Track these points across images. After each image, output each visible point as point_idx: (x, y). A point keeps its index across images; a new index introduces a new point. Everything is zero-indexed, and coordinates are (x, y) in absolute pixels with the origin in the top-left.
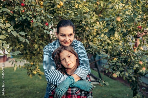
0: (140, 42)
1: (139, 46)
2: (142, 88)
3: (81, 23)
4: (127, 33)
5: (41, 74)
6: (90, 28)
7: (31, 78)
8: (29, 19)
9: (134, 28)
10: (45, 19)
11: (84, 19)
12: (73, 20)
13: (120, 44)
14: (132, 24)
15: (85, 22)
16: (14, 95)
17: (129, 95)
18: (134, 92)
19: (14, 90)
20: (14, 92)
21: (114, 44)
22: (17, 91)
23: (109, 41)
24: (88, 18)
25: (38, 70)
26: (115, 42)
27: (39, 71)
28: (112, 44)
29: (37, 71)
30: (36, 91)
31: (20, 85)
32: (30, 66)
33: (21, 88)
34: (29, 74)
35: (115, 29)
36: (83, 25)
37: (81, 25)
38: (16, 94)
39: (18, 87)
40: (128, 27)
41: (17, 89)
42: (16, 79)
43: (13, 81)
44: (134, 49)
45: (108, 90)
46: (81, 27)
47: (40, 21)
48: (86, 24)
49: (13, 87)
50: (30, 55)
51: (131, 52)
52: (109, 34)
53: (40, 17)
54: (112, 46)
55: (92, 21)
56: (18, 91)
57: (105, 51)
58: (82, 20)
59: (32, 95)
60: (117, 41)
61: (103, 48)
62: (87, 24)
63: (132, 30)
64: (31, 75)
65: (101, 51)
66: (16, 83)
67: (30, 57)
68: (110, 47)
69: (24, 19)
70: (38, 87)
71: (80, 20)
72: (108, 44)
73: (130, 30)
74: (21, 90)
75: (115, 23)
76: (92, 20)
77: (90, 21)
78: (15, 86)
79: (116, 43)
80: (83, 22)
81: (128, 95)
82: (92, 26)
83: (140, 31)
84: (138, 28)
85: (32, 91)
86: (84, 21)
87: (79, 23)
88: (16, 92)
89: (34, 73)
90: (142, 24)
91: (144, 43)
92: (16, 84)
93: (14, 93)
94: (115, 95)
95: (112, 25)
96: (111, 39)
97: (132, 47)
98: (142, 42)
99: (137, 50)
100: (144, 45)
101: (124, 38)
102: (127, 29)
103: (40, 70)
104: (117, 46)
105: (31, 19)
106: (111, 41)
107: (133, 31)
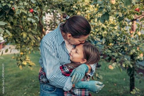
0: (137, 26)
1: (136, 31)
2: (140, 73)
3: (72, 8)
4: (123, 17)
5: (31, 65)
6: (82, 12)
7: (21, 69)
8: (10, 6)
9: (131, 10)
10: (29, 5)
11: (74, 3)
12: (63, 4)
13: (116, 28)
14: (129, 7)
15: (76, 6)
16: (9, 85)
17: (126, 79)
18: (132, 78)
19: (9, 79)
20: (9, 81)
21: (109, 28)
22: (12, 80)
23: (104, 26)
24: (80, 2)
25: (28, 60)
26: (110, 26)
27: (29, 62)
28: (107, 29)
29: (27, 62)
30: (32, 79)
31: (15, 74)
32: (20, 56)
33: (17, 76)
34: (19, 64)
35: (109, 13)
36: (74, 9)
37: (72, 9)
38: (11, 84)
39: (13, 76)
40: (124, 10)
41: (12, 78)
42: (12, 67)
43: (9, 70)
44: (131, 34)
45: (105, 75)
46: (73, 11)
47: (23, 8)
48: (77, 8)
49: (8, 76)
50: (21, 44)
51: (128, 37)
52: (102, 19)
53: (23, 2)
54: (107, 31)
55: (84, 5)
56: (14, 80)
57: (99, 37)
58: (73, 4)
59: (27, 84)
60: (113, 25)
61: (98, 34)
62: (79, 8)
63: (128, 13)
64: (20, 67)
65: (95, 37)
66: (12, 71)
67: (20, 46)
68: (105, 32)
69: (4, 6)
70: (33, 75)
71: (70, 4)
72: (103, 29)
73: (127, 13)
74: (16, 78)
75: (110, 6)
76: (84, 3)
77: (82, 5)
78: (11, 75)
79: (112, 28)
80: (74, 7)
81: (124, 79)
82: (84, 10)
83: (137, 14)
84: (136, 11)
85: (27, 79)
86: (75, 4)
87: (70, 7)
88: (11, 82)
89: (24, 64)
90: (139, 6)
91: (142, 27)
92: (12, 73)
93: (9, 83)
94: (111, 79)
95: (106, 9)
96: (106, 24)
97: (129, 31)
98: (140, 26)
99: (135, 35)
100: (142, 29)
101: (119, 22)
102: (124, 12)
103: (30, 60)
104: (112, 31)
105: (13, 6)
106: (106, 25)
107: (130, 14)
